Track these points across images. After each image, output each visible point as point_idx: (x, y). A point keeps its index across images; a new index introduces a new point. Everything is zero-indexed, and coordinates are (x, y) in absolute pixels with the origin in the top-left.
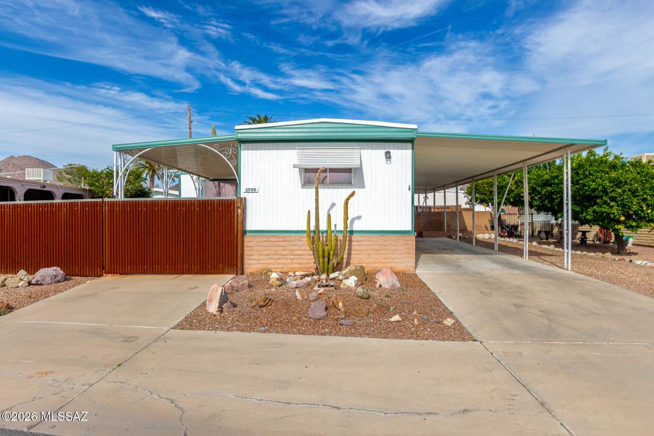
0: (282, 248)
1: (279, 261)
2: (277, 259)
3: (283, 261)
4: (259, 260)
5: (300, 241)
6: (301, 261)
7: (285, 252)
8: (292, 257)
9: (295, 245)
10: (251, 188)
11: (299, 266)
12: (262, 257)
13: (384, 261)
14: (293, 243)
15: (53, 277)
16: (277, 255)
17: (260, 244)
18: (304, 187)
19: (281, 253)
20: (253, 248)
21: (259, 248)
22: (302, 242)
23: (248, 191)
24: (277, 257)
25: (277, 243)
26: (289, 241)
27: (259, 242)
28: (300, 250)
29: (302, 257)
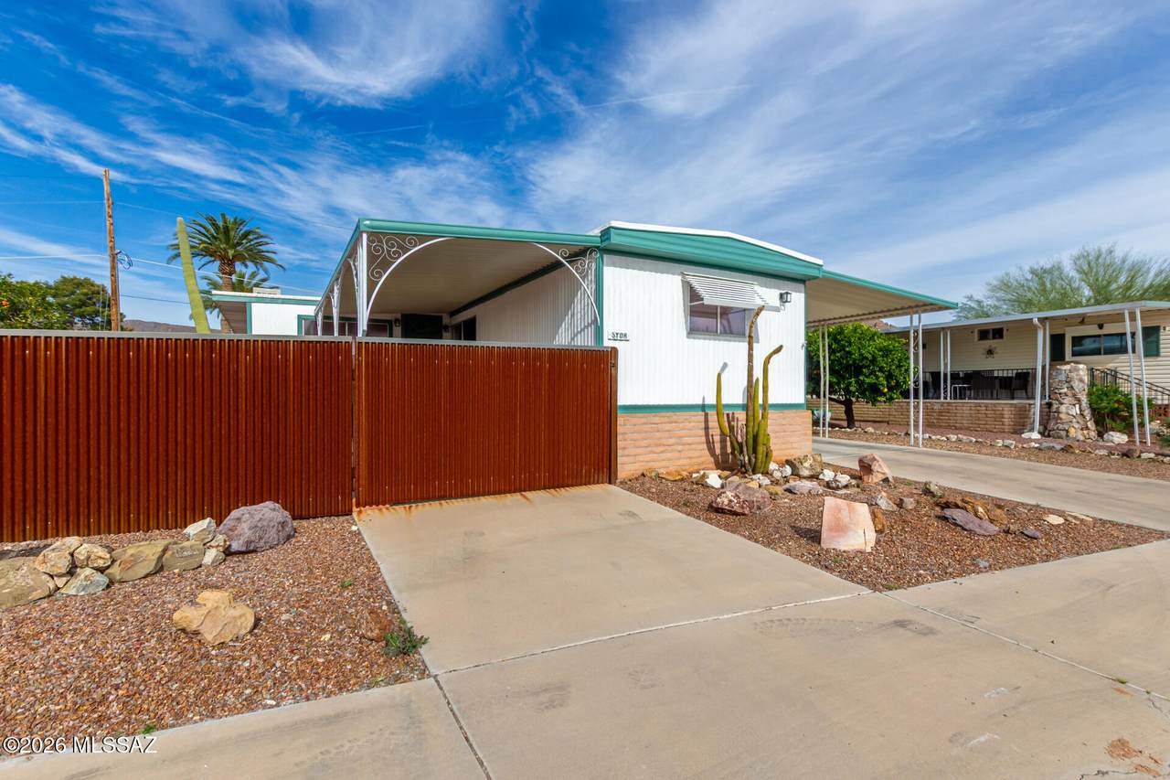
0: (667, 434)
1: (663, 456)
2: (662, 452)
3: (669, 455)
4: (635, 455)
5: (690, 422)
6: (691, 453)
7: (671, 441)
8: (680, 448)
9: (683, 429)
10: (620, 332)
11: (688, 461)
12: (639, 451)
13: (783, 446)
14: (681, 425)
15: (280, 528)
16: (660, 445)
17: (637, 428)
18: (691, 336)
19: (664, 441)
20: (626, 436)
21: (636, 436)
22: (692, 424)
23: (615, 337)
24: (661, 449)
25: (660, 426)
26: (676, 422)
27: (635, 425)
28: (690, 436)
29: (693, 446)
